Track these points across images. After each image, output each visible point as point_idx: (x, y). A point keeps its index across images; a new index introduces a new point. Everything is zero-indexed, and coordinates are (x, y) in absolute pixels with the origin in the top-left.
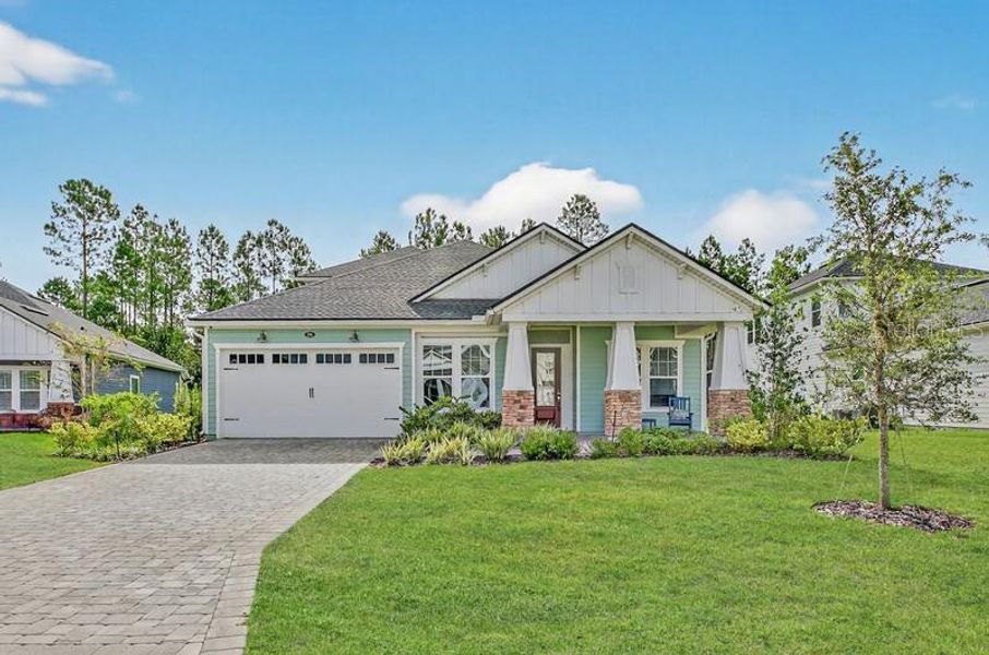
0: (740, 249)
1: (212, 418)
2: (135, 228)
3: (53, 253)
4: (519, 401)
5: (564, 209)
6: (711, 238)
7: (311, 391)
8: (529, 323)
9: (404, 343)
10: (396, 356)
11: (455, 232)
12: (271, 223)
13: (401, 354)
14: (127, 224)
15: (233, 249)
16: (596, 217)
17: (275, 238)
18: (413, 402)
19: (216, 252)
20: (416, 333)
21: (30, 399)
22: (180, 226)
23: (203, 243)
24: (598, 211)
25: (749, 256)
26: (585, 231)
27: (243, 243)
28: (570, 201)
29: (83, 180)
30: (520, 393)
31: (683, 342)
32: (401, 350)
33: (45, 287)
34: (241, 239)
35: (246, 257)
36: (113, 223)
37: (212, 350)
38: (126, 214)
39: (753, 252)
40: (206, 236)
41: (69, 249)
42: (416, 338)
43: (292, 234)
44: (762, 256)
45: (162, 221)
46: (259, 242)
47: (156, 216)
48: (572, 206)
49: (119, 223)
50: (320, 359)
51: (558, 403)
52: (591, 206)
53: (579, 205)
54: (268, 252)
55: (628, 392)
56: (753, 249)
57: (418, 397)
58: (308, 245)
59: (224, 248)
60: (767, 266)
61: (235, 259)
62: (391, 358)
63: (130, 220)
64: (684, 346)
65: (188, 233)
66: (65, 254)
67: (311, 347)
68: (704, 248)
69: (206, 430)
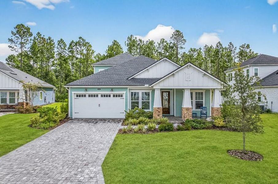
0: (229, 45)
1: (71, 113)
2: (37, 39)
3: (11, 47)
4: (158, 110)
5: (172, 34)
6: (219, 42)
7: (99, 105)
8: (161, 89)
9: (125, 92)
10: (123, 95)
11: (139, 42)
12: (80, 38)
13: (125, 95)
14: (35, 38)
15: (68, 46)
16: (183, 37)
17: (81, 43)
18: (128, 108)
19: (63, 47)
20: (129, 89)
21: (12, 100)
22: (52, 39)
23: (59, 44)
24: (183, 35)
25: (231, 48)
26: (179, 41)
27: (71, 44)
28: (174, 32)
29: (21, 24)
30: (158, 108)
31: (205, 91)
32: (125, 94)
33: (8, 58)
34: (70, 43)
35: (72, 48)
36: (30, 38)
37: (71, 93)
38: (35, 35)
39: (233, 46)
40: (60, 42)
41: (16, 46)
42: (129, 90)
43: (87, 41)
44: (236, 48)
45: (46, 37)
46: (76, 45)
47: (44, 36)
48: (175, 34)
49: (32, 38)
50: (102, 96)
51: (169, 107)
52: (181, 34)
53: (177, 33)
54: (78, 47)
55: (188, 108)
56: (233, 45)
57: (129, 107)
58: (91, 44)
59: (65, 46)
60: (238, 51)
61: (68, 49)
62: (122, 96)
63: (36, 37)
64: (205, 92)
65: (54, 42)
66: (15, 47)
67: (100, 93)
68: (217, 45)
69: (69, 116)
